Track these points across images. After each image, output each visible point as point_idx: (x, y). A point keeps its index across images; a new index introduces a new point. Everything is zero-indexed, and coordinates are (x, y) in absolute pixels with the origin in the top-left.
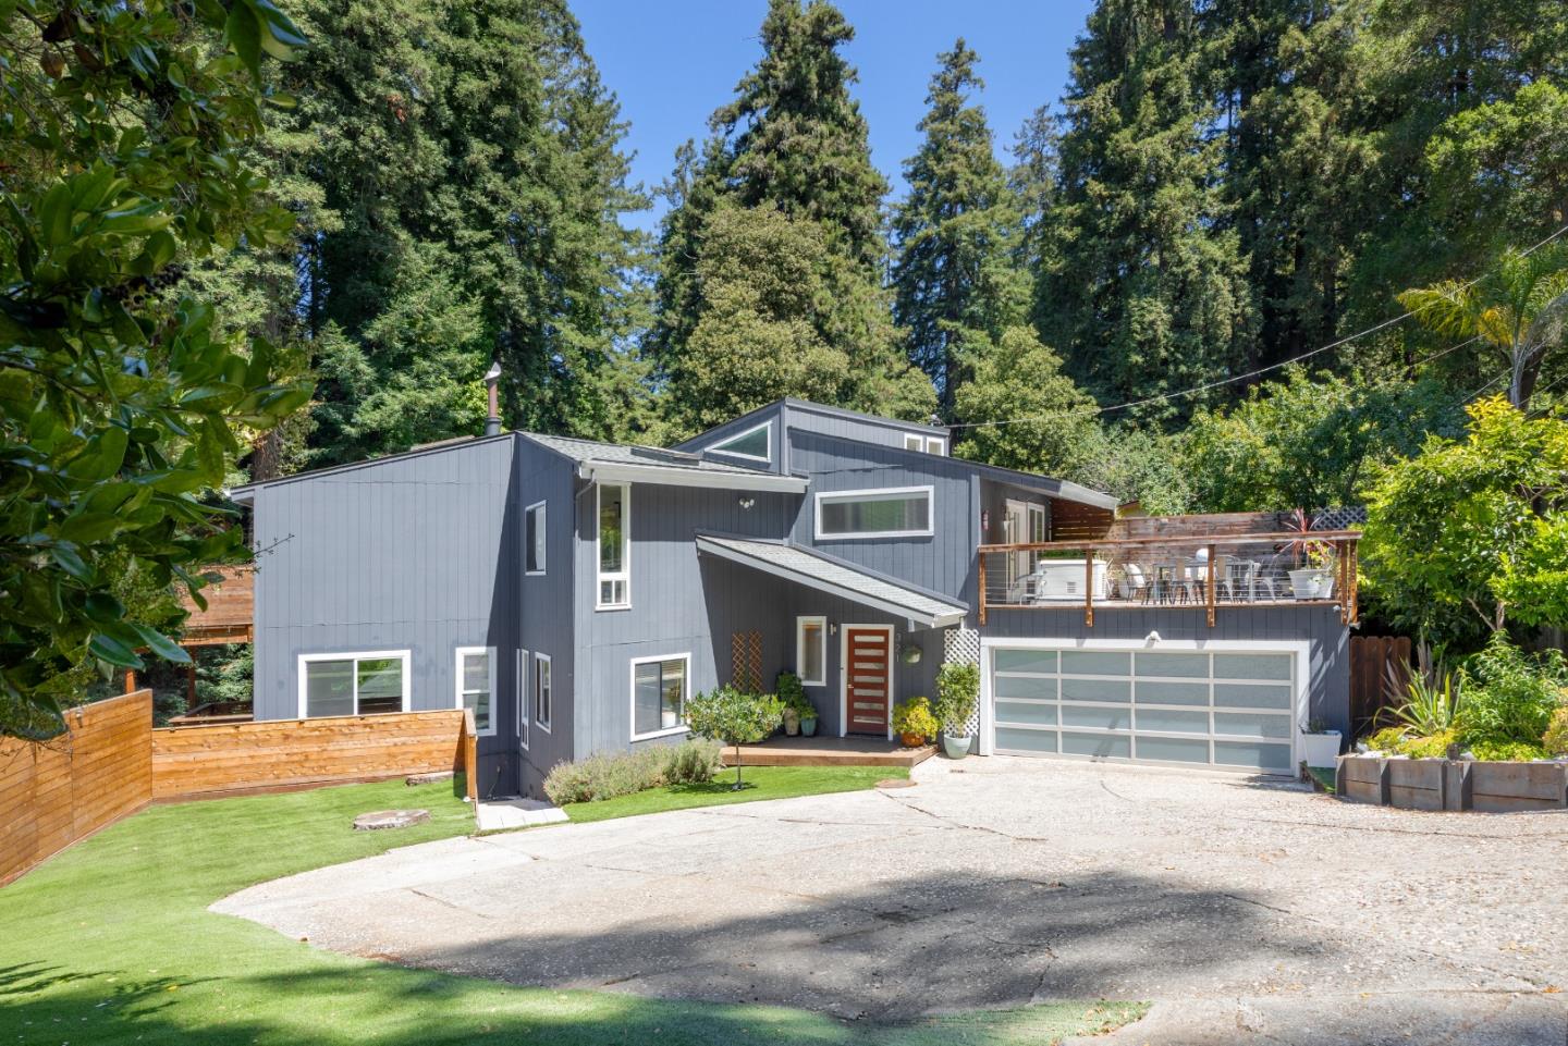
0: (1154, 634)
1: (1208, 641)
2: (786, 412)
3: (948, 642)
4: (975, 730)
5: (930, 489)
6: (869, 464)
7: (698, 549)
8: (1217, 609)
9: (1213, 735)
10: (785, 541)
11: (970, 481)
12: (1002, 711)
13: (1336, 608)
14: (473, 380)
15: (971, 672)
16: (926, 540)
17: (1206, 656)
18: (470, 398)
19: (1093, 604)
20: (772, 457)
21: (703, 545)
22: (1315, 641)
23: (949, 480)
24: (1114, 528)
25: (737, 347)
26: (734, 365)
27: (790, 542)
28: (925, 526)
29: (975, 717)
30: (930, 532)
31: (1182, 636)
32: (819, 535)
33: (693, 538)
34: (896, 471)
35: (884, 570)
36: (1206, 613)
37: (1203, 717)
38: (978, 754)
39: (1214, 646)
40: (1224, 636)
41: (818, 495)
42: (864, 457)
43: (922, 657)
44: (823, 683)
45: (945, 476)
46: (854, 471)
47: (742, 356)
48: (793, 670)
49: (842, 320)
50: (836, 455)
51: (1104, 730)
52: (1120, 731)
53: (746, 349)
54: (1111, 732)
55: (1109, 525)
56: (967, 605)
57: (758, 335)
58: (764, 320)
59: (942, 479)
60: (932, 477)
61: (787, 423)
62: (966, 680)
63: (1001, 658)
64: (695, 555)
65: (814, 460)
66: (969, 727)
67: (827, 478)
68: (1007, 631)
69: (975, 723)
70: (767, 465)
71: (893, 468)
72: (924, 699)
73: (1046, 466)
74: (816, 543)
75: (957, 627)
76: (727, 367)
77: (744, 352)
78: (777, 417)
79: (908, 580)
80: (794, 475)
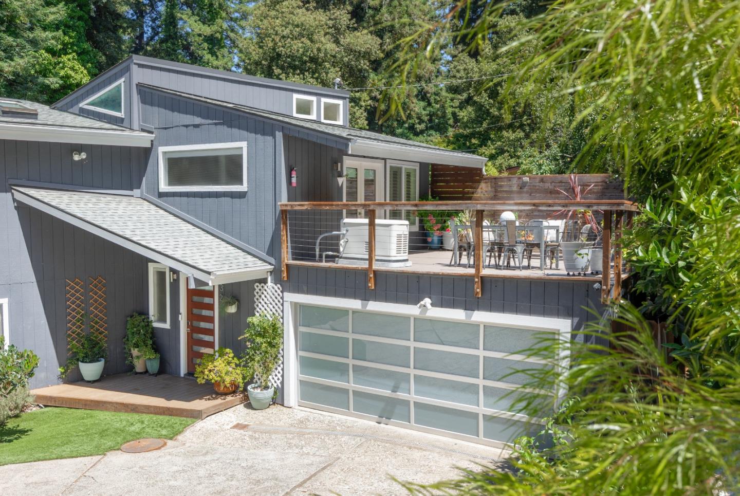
0: (427, 301)
1: (476, 312)
2: (134, 68)
3: (257, 296)
4: (278, 382)
5: (244, 144)
6: (198, 120)
7: (14, 200)
8: (483, 279)
9: (483, 409)
10: (136, 192)
11: (274, 138)
12: (306, 365)
13: (596, 286)
14: (66, 54)
15: (274, 327)
16: (241, 195)
17: (476, 326)
18: (63, 68)
19: (376, 266)
20: (125, 113)
21: (18, 196)
22: (576, 320)
23: (259, 136)
24: (483, 185)
25: (279, 29)
26: (276, 44)
27: (142, 193)
28: (239, 181)
29: (279, 369)
30: (243, 188)
31: (453, 305)
32: (164, 187)
33: (8, 189)
34: (218, 127)
35: (210, 223)
36: (474, 282)
37: (474, 389)
38: (283, 405)
39: (481, 317)
40: (490, 308)
41: (162, 149)
42: (193, 114)
43: (239, 308)
44: (167, 326)
45: (256, 133)
46: (187, 126)
47: (283, 37)
48: (144, 313)
49: (391, 13)
50: (173, 111)
51: (387, 393)
52: (401, 395)
53: (286, 32)
54: (394, 395)
55: (479, 181)
56: (272, 260)
57: (297, 20)
58: (307, 9)
59: (253, 135)
60: (245, 133)
61: (135, 81)
62: (273, 333)
63: (304, 314)
64: (12, 205)
65: (159, 115)
66: (274, 380)
67: (167, 132)
68: (305, 288)
69: (279, 376)
70: (122, 120)
71: (216, 124)
72: (228, 350)
73: (527, 128)
74: (161, 195)
75: (264, 281)
76: (271, 44)
77: (285, 33)
78: (127, 74)
79: (228, 233)
80: (143, 130)
